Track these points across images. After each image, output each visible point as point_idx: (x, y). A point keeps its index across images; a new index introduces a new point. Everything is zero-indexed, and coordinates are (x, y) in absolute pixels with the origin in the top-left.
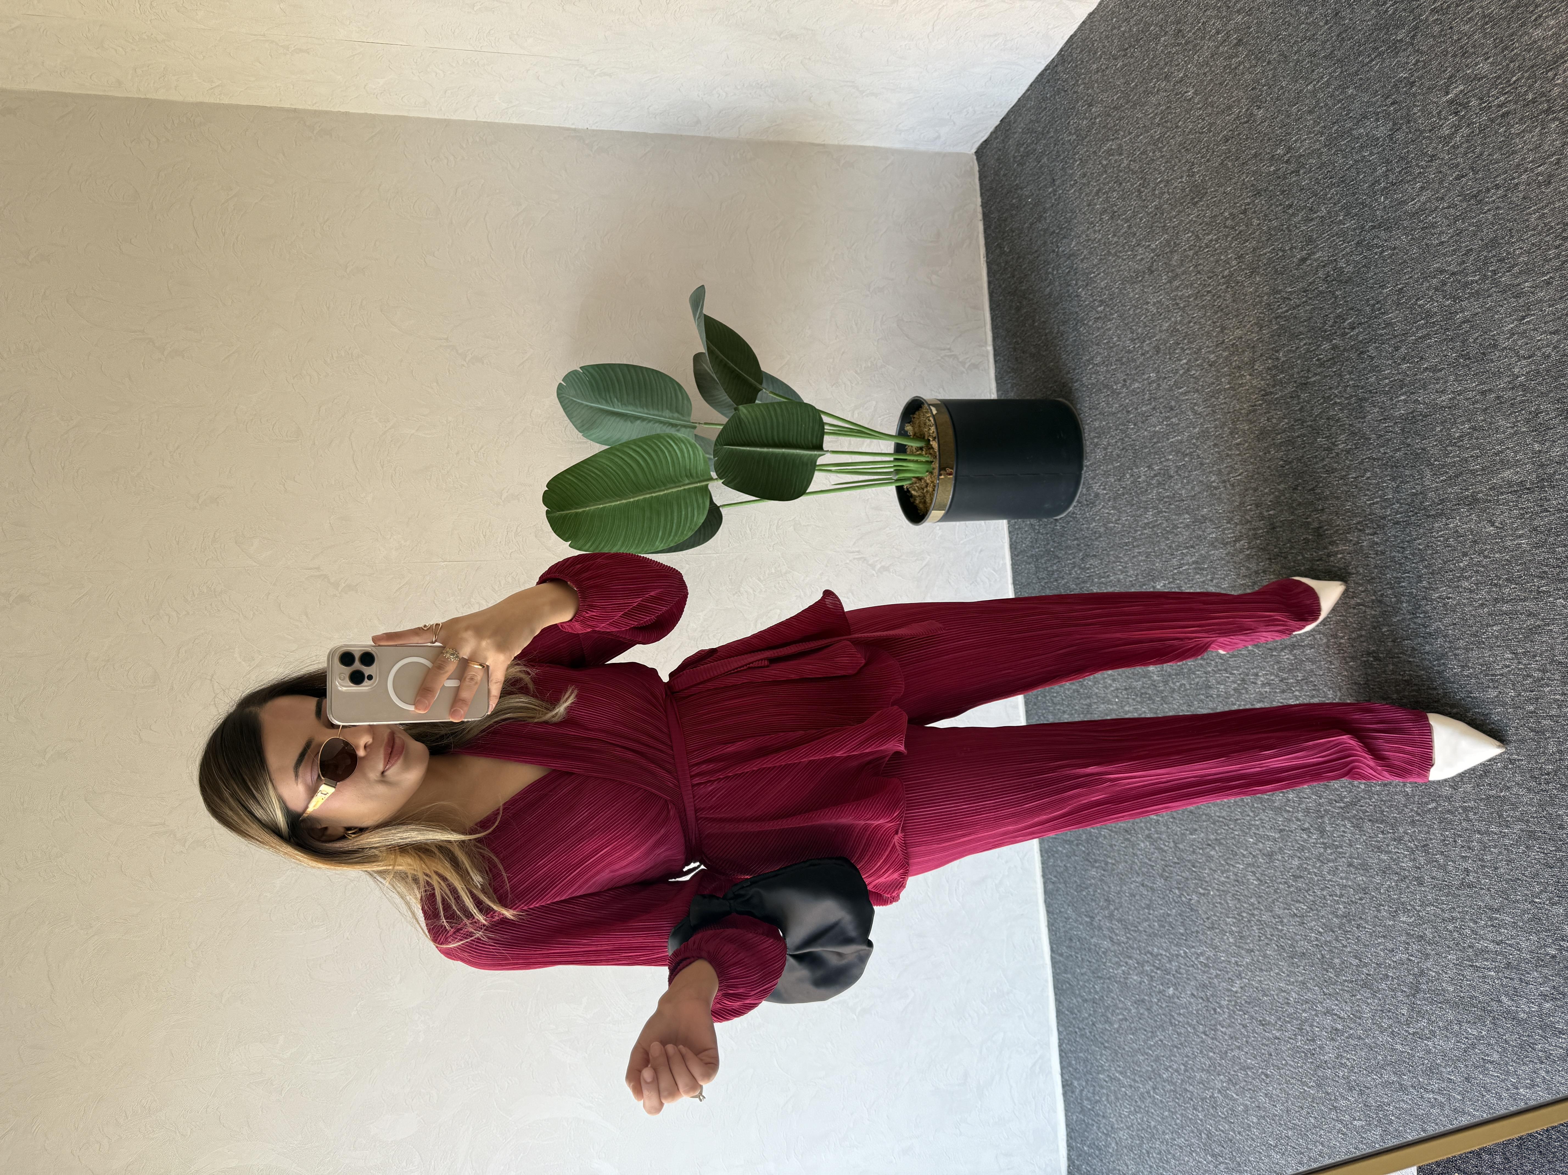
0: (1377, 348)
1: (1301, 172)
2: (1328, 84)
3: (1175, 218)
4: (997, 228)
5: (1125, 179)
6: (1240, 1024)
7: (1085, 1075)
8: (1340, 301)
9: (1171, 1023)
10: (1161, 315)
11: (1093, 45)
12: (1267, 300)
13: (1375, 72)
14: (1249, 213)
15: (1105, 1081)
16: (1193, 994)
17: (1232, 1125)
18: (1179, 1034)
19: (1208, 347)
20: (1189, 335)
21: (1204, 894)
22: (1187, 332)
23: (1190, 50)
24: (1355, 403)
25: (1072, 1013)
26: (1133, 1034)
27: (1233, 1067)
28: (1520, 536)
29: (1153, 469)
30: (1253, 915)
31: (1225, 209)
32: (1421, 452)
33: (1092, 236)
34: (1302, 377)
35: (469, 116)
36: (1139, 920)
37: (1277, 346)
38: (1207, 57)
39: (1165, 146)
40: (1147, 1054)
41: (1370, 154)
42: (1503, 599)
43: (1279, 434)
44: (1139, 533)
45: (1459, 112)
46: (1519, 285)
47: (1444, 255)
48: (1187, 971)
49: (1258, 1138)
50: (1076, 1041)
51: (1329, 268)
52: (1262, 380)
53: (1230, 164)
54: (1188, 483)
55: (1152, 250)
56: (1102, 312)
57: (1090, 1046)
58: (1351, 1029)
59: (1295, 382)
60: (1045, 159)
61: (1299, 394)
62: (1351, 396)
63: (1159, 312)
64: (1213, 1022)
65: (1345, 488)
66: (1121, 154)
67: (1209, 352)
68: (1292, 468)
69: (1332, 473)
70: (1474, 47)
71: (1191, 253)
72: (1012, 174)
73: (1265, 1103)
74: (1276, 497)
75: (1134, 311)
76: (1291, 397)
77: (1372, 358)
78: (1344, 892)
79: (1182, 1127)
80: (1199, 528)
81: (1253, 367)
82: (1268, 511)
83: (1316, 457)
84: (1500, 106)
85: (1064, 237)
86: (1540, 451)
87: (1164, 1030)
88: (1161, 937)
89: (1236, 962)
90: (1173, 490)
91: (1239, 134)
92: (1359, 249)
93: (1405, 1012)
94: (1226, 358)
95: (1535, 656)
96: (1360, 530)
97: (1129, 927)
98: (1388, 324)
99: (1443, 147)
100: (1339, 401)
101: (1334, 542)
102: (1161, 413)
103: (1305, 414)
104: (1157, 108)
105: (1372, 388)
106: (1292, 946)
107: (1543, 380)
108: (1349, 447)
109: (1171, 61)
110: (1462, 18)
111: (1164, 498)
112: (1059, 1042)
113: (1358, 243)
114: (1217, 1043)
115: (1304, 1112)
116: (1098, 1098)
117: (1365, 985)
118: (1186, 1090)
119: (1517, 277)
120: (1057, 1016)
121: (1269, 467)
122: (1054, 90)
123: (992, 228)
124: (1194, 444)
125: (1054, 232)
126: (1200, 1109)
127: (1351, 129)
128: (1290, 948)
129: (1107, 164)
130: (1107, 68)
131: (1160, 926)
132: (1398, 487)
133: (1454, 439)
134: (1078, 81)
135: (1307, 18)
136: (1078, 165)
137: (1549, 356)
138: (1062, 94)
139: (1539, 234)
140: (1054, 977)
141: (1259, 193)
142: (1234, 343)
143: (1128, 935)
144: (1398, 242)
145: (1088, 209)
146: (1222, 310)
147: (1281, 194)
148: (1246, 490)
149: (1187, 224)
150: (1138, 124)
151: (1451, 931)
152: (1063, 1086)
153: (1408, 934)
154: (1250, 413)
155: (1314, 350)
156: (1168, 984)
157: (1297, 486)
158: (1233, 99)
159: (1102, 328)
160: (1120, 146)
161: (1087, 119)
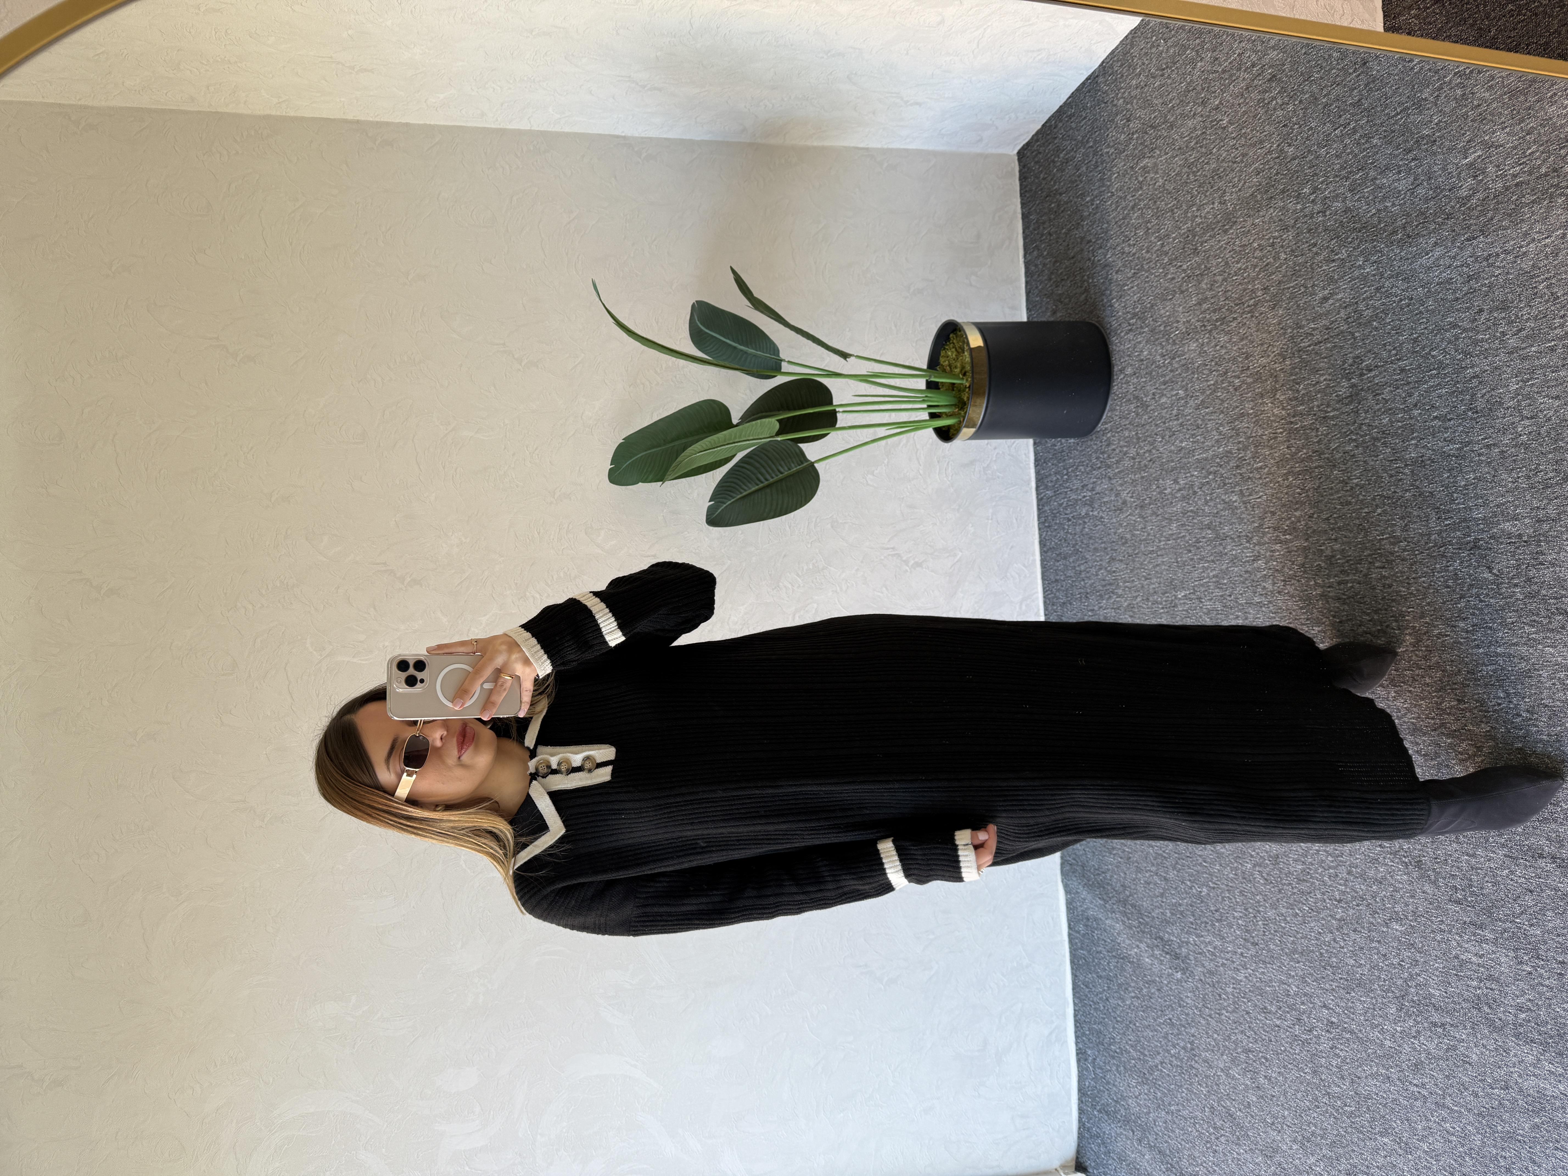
0: (1392, 392)
1: (1328, 213)
2: (1354, 130)
3: (1206, 242)
4: (1035, 230)
5: (1160, 197)
6: (1243, 1010)
7: (1097, 1045)
8: (1358, 342)
9: (1180, 1004)
10: (1188, 335)
11: (1132, 61)
12: (1291, 333)
13: (1400, 126)
14: (1277, 246)
15: (1116, 1052)
16: (1201, 980)
17: (1234, 1102)
18: (1187, 1015)
19: (1233, 371)
20: (1216, 358)
21: (1214, 888)
22: (1213, 355)
23: (1226, 79)
24: (1369, 441)
25: (1087, 987)
26: (1143, 1011)
27: (1236, 1049)
28: (1516, 585)
29: (1178, 483)
30: (1259, 911)
31: (1254, 240)
32: (1428, 496)
33: (1126, 249)
34: (1321, 411)
35: (524, 126)
36: (1152, 907)
37: (1297, 379)
38: (1242, 88)
39: (1199, 171)
40: (1156, 1031)
41: (1392, 205)
42: (1497, 642)
43: (1298, 463)
44: (1162, 543)
45: (1477, 176)
46: (1525, 348)
47: (1458, 310)
48: (1195, 958)
49: (1257, 1115)
50: (1090, 1014)
51: (1349, 310)
52: (1283, 409)
53: (1259, 196)
54: (1211, 499)
55: (1183, 270)
56: (1133, 325)
57: (1104, 1019)
58: (1345, 1023)
59: (1315, 415)
60: (1084, 168)
61: (1318, 427)
62: (1366, 435)
63: (1187, 332)
64: (1217, 1007)
65: (1357, 522)
66: (1157, 173)
67: (1235, 377)
68: (1308, 496)
69: (1346, 505)
70: (1492, 114)
71: (1220, 278)
72: (1052, 179)
73: (1265, 1084)
74: (1292, 522)
75: (1165, 327)
76: (1310, 428)
77: (1387, 401)
78: (1342, 897)
79: (1187, 1100)
80: (1221, 544)
81: (1274, 396)
82: (1284, 535)
83: (1332, 489)
84: (1515, 176)
85: (1101, 248)
86: (1538, 507)
87: (1173, 1010)
88: (1173, 925)
89: (1242, 954)
90: (1197, 505)
91: (1271, 168)
92: (1378, 295)
93: (1392, 1011)
94: (1249, 385)
95: (1524, 698)
96: (1370, 563)
97: (1143, 912)
98: (1403, 370)
99: (1460, 207)
100: (1354, 437)
101: (1346, 571)
102: (1188, 430)
103: (1322, 446)
104: (1192, 132)
105: (1385, 429)
106: (1293, 942)
107: (1544, 441)
108: (1363, 482)
109: (1208, 87)
110: (1483, 85)
111: (1188, 512)
112: (1075, 1013)
113: (1377, 288)
114: (1221, 1026)
115: (1299, 1095)
116: (1109, 1068)
117: (1358, 985)
118: (1192, 1067)
119: (1523, 341)
120: (1073, 989)
121: (1287, 493)
122: (1094, 100)
123: (1031, 229)
124: (1217, 463)
125: (1090, 241)
126: (1204, 1085)
127: (1376, 179)
128: (1291, 944)
129: (1143, 181)
130: (1146, 85)
131: (1172, 914)
132: (1406, 525)
133: (1460, 486)
134: (1118, 94)
135: (1338, 64)
136: (1116, 177)
137: (1549, 419)
138: (1103, 105)
139: (1547, 301)
140: (1071, 952)
141: (1286, 228)
142: (1258, 371)
143: (1141, 920)
144: (1415, 293)
145: (1124, 222)
146: (1247, 337)
147: (1308, 232)
148: (1266, 513)
149: (1219, 248)
150: (1174, 145)
151: (1439, 941)
152: (1077, 1054)
153: (1400, 941)
154: (1271, 440)
155: (1333, 386)
156: (1176, 968)
157: (1313, 514)
158: (1265, 133)
159: (1133, 340)
160: (1155, 165)
161: (1125, 133)
